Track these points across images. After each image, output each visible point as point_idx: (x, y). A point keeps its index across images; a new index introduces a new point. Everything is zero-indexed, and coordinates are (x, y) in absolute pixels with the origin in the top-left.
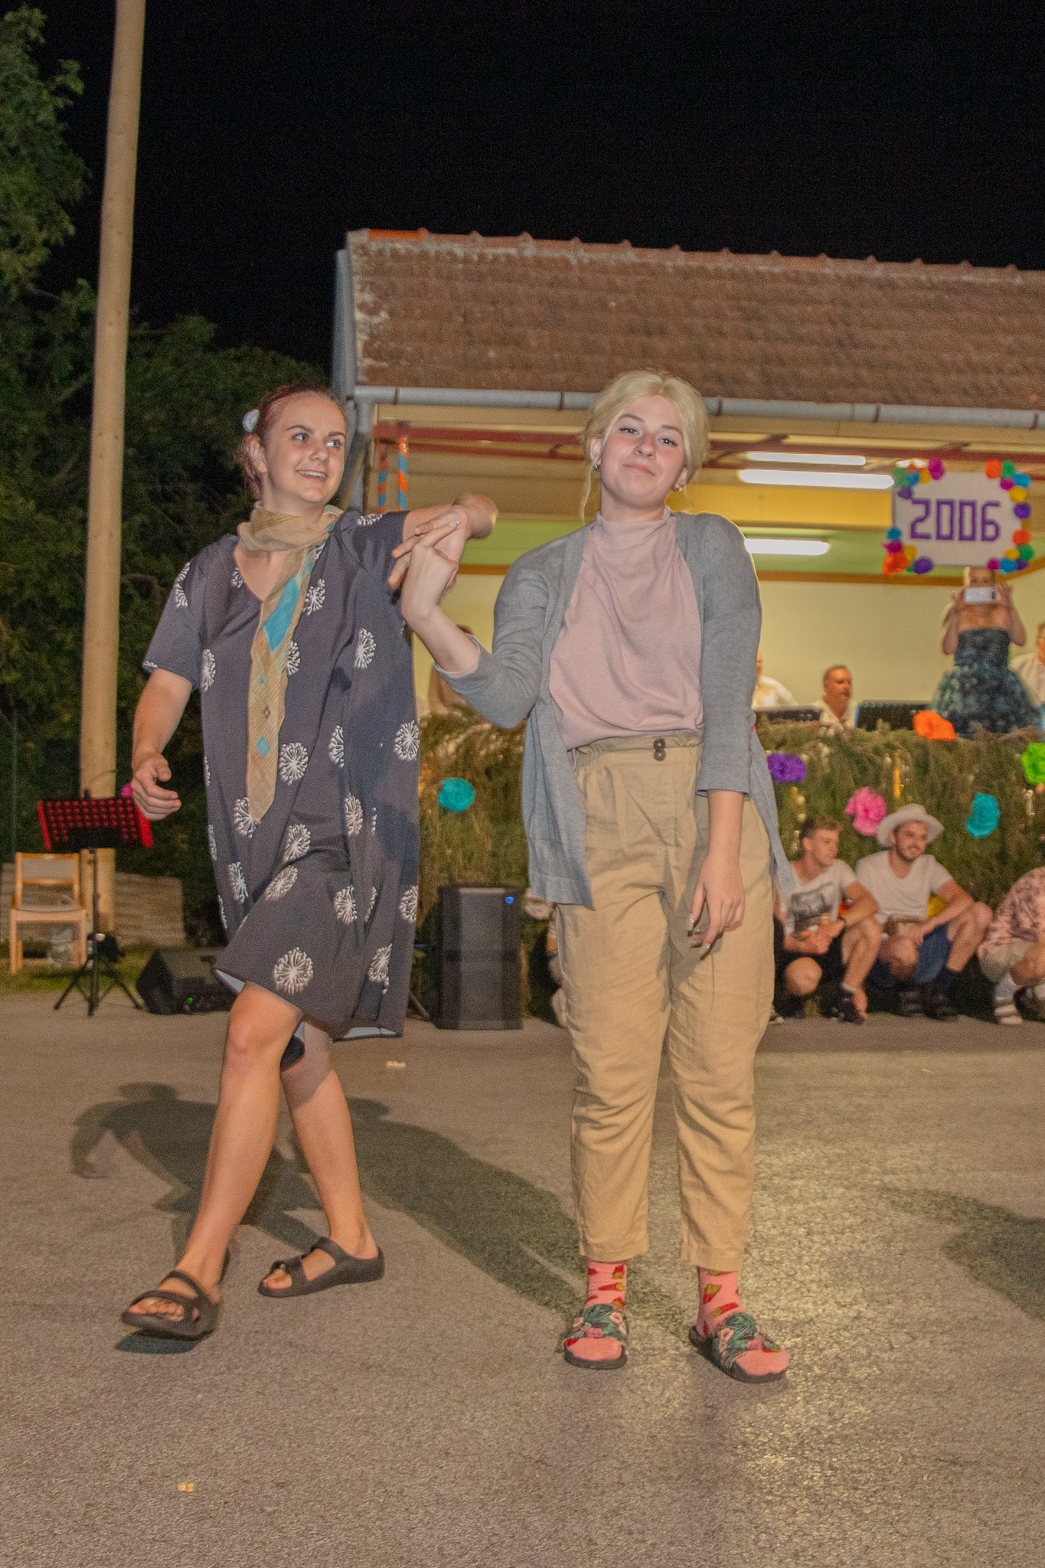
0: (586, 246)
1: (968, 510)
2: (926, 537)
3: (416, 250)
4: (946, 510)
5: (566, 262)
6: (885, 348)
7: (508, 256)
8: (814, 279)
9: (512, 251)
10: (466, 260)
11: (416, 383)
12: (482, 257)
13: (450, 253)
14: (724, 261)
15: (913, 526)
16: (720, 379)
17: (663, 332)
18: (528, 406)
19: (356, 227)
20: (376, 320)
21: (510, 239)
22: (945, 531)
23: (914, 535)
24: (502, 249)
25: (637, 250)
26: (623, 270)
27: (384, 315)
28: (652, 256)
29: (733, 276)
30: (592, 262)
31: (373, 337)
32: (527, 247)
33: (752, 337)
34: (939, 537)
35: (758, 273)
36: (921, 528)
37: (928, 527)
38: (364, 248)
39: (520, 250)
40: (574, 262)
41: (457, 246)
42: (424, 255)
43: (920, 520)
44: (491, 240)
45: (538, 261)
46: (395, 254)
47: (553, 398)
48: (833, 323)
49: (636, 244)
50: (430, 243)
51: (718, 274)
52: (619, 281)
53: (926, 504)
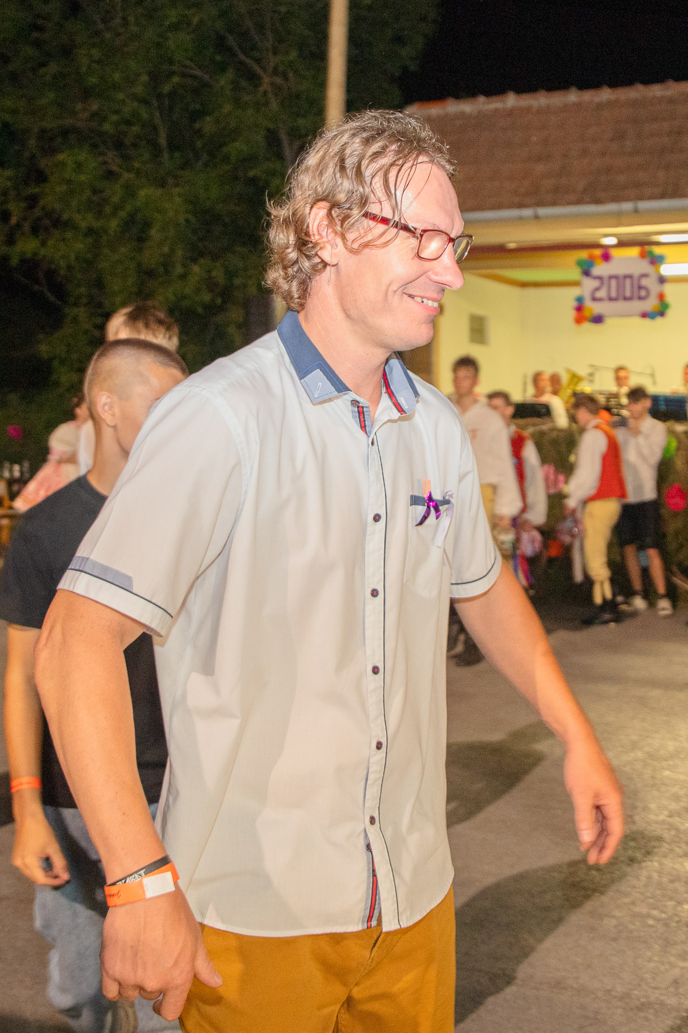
0: (548, 95)
2: (601, 300)
3: (443, 113)
5: (530, 108)
9: (499, 105)
10: (469, 115)
12: (479, 113)
13: (465, 111)
15: (593, 293)
21: (502, 98)
22: (614, 294)
23: (594, 299)
24: (493, 104)
30: (547, 106)
34: (611, 299)
36: (598, 294)
37: (602, 294)
39: (504, 103)
41: (466, 107)
42: (446, 116)
44: (489, 99)
45: (511, 110)
53: (600, 278)
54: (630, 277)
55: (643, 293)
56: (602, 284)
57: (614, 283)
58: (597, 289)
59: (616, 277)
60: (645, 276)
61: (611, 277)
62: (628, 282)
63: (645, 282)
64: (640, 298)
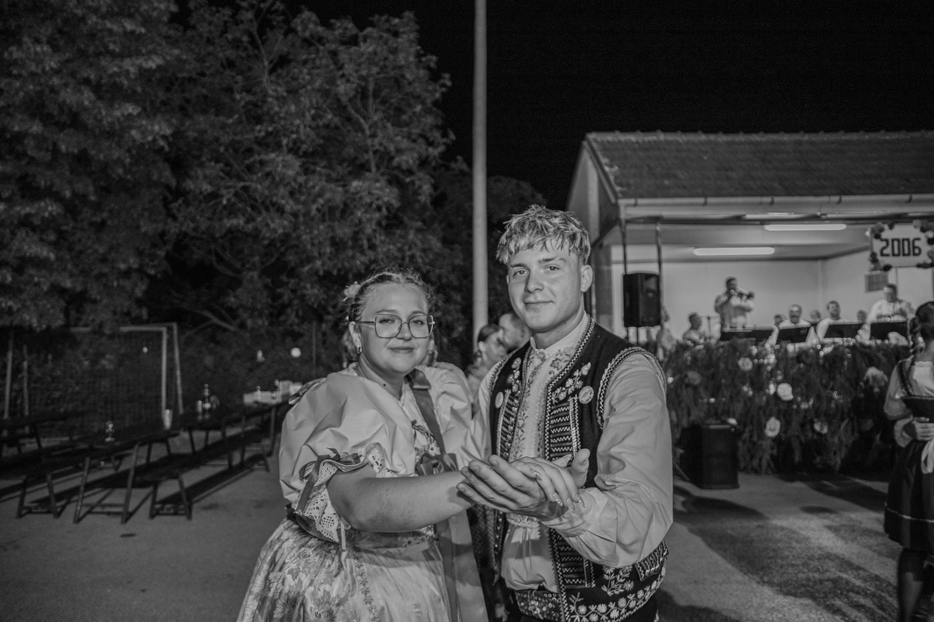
0: (684, 134)
2: (887, 255)
7: (656, 141)
9: (655, 138)
14: (742, 137)
15: (882, 251)
22: (896, 252)
23: (882, 255)
24: (651, 137)
25: (706, 135)
26: (704, 143)
32: (661, 135)
33: (769, 169)
34: (894, 255)
36: (885, 252)
37: (888, 251)
40: (681, 141)
41: (632, 138)
42: (619, 141)
44: (646, 134)
47: (701, 200)
49: (704, 132)
50: (621, 137)
53: (887, 241)
54: (908, 240)
55: (917, 251)
56: (888, 244)
57: (896, 243)
58: (884, 248)
59: (898, 240)
60: (918, 239)
61: (893, 240)
62: (906, 243)
63: (917, 243)
64: (914, 254)
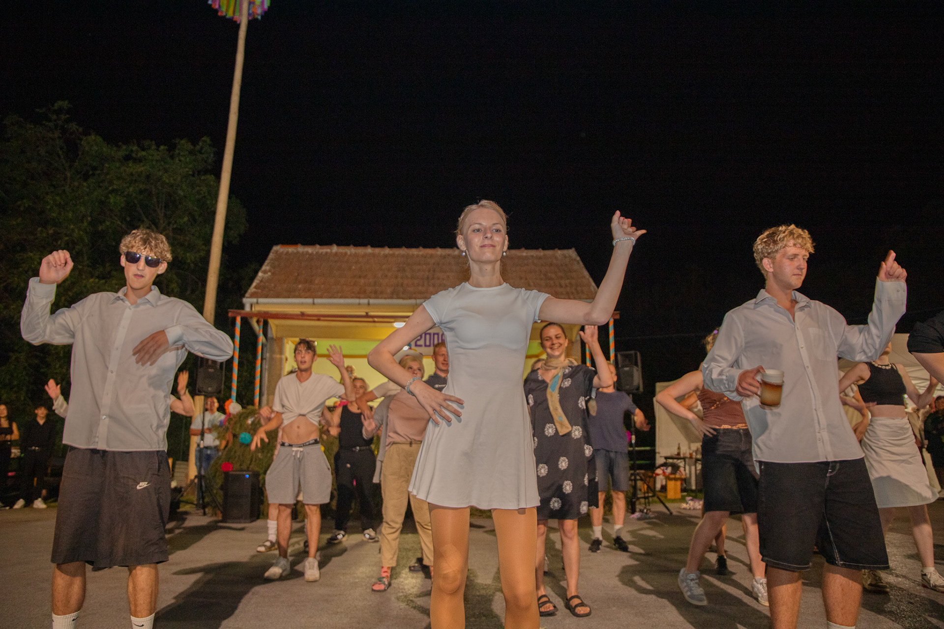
0: (355, 248)
1: (436, 336)
2: (421, 346)
3: (295, 251)
4: (428, 336)
5: (346, 254)
6: (443, 279)
7: (327, 253)
8: (432, 256)
9: (329, 250)
10: (312, 254)
11: (267, 297)
12: (317, 253)
13: (307, 252)
14: (403, 251)
15: (416, 342)
16: (376, 292)
17: (365, 277)
18: (302, 304)
19: (277, 244)
20: (266, 276)
21: (330, 247)
22: (428, 343)
23: (416, 345)
24: (325, 250)
25: (373, 249)
26: (365, 255)
27: (269, 274)
28: (377, 250)
29: (403, 256)
30: (356, 253)
31: (261, 281)
32: (335, 249)
33: (396, 277)
34: (426, 346)
35: (413, 255)
36: (419, 343)
37: (421, 342)
38: (277, 252)
39: (331, 250)
40: (349, 253)
41: (309, 250)
42: (298, 252)
43: (418, 340)
44: (322, 247)
45: (336, 254)
46: (288, 252)
47: (310, 301)
48: (429, 271)
49: (372, 246)
50: (301, 249)
51: (398, 256)
52: (361, 260)
